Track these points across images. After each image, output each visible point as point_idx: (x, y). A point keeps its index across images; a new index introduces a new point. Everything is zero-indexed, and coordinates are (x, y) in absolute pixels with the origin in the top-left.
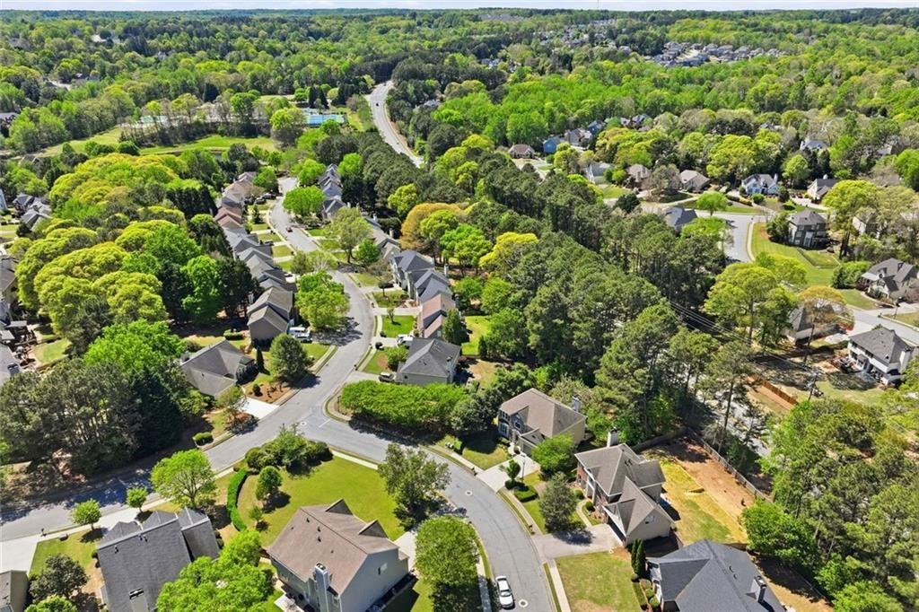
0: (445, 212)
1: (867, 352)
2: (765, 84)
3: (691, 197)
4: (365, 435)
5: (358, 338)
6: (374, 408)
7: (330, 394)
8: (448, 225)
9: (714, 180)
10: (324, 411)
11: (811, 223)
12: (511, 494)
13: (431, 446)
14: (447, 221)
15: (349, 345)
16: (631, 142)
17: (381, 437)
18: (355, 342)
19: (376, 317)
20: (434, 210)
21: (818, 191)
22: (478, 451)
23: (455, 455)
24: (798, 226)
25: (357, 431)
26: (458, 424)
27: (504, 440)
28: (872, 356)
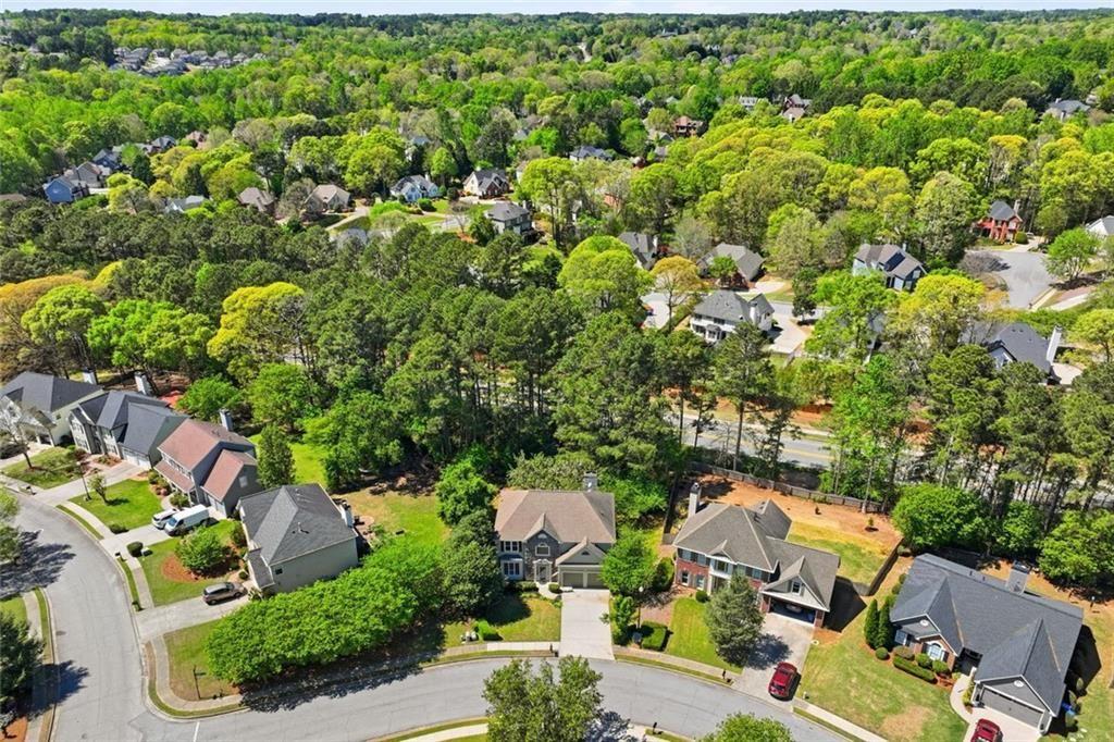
0: (68, 288)
1: (716, 320)
2: (299, 86)
3: (345, 217)
4: (303, 708)
5: (70, 556)
6: (312, 647)
7: (137, 678)
8: (88, 310)
9: (355, 193)
10: (163, 715)
11: (514, 216)
12: (633, 649)
13: (441, 657)
14: (84, 304)
15: (62, 576)
16: (216, 163)
17: (342, 693)
18: (68, 565)
19: (61, 507)
20: (40, 293)
21: (480, 184)
22: (514, 621)
23: (492, 646)
24: (505, 222)
25: (281, 710)
26: (471, 594)
27: (524, 585)
28: (722, 322)
